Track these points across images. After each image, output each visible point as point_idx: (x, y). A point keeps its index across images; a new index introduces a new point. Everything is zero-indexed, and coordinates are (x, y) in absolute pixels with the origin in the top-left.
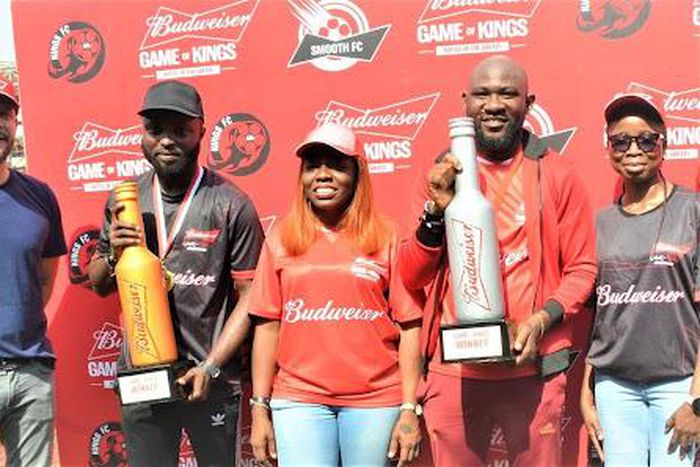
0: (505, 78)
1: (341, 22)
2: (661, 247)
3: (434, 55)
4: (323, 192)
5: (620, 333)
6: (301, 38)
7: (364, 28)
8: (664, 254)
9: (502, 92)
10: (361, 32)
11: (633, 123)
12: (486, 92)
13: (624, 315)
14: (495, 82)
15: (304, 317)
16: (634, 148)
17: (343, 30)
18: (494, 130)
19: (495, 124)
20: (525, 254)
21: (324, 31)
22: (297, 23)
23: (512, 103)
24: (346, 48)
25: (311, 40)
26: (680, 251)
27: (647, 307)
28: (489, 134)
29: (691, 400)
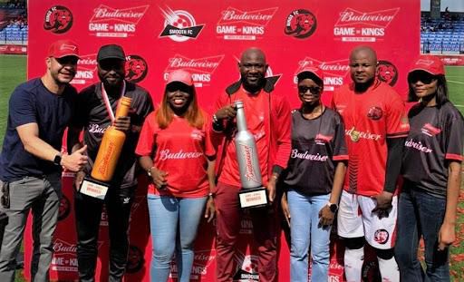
0: (258, 59)
1: (184, 21)
2: (320, 136)
3: (223, 39)
4: (177, 101)
5: (300, 171)
6: (165, 26)
7: (194, 24)
8: (321, 140)
9: (256, 65)
10: (192, 26)
11: (309, 82)
12: (250, 65)
13: (302, 163)
14: (253, 61)
15: (169, 157)
16: (308, 92)
17: (184, 24)
18: (252, 81)
19: (253, 78)
20: (264, 133)
21: (176, 24)
22: (164, 20)
23: (261, 70)
24: (185, 32)
25: (169, 27)
26: (328, 139)
27: (313, 162)
28: (251, 83)
29: (330, 204)
